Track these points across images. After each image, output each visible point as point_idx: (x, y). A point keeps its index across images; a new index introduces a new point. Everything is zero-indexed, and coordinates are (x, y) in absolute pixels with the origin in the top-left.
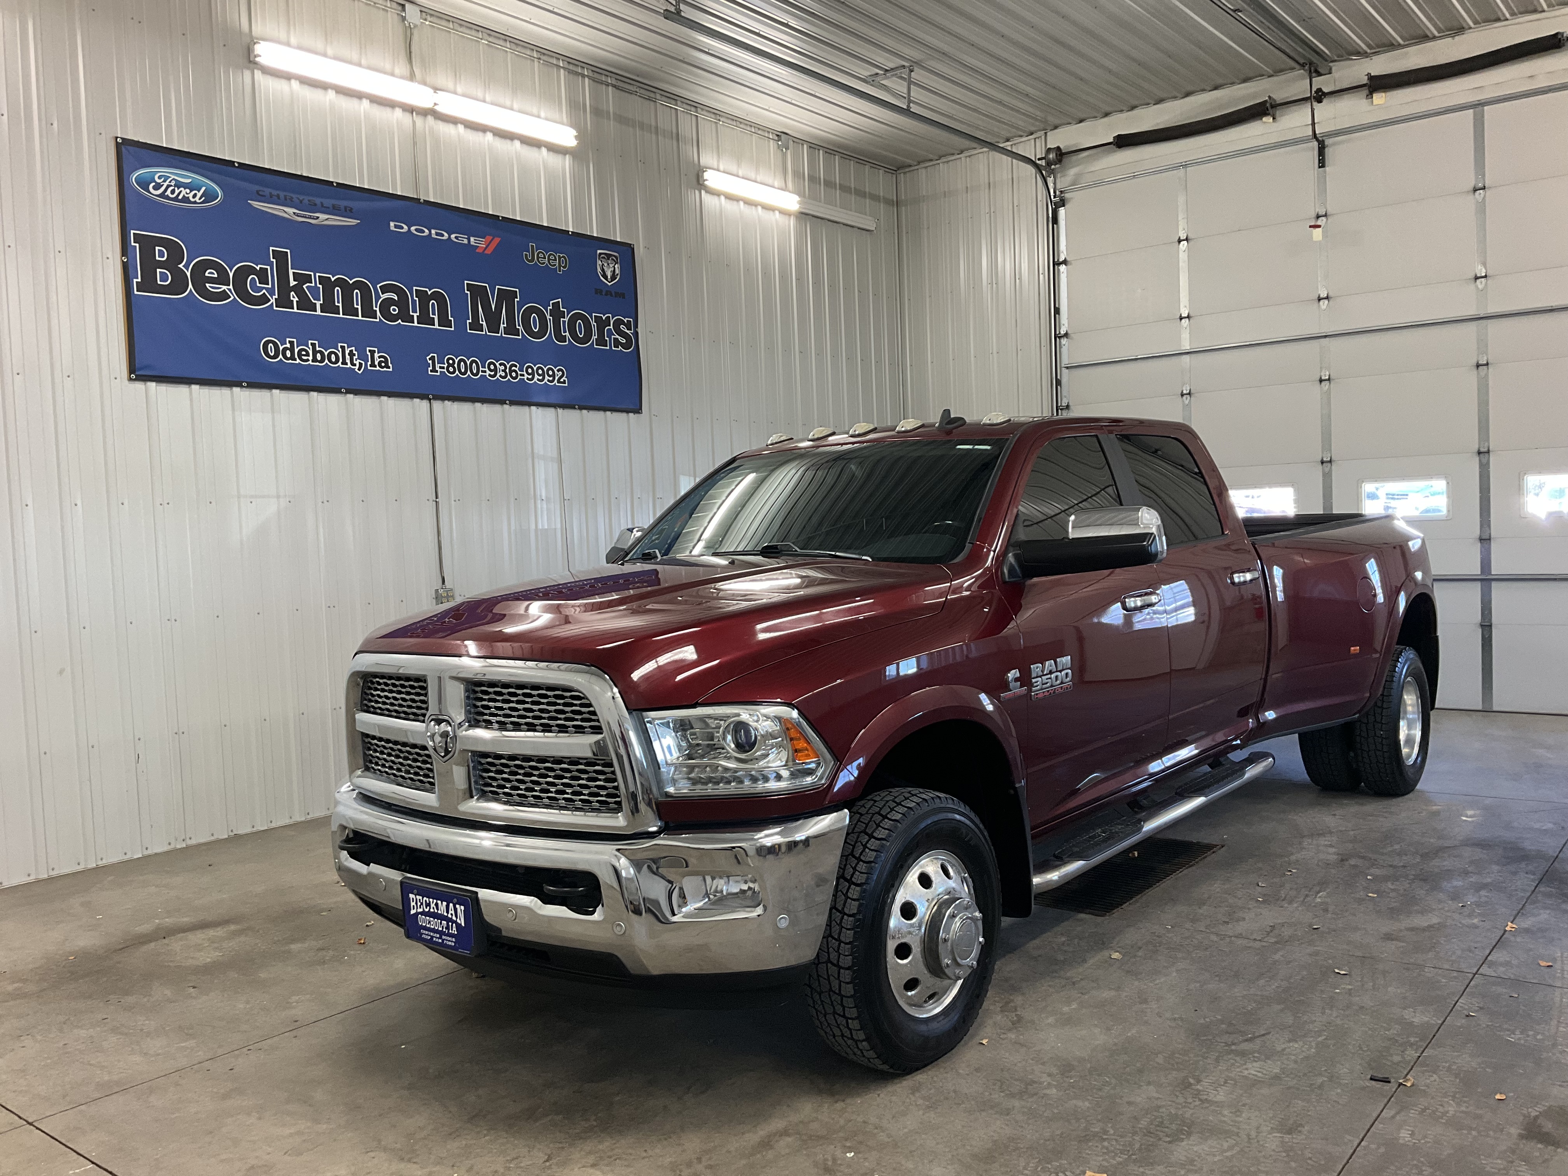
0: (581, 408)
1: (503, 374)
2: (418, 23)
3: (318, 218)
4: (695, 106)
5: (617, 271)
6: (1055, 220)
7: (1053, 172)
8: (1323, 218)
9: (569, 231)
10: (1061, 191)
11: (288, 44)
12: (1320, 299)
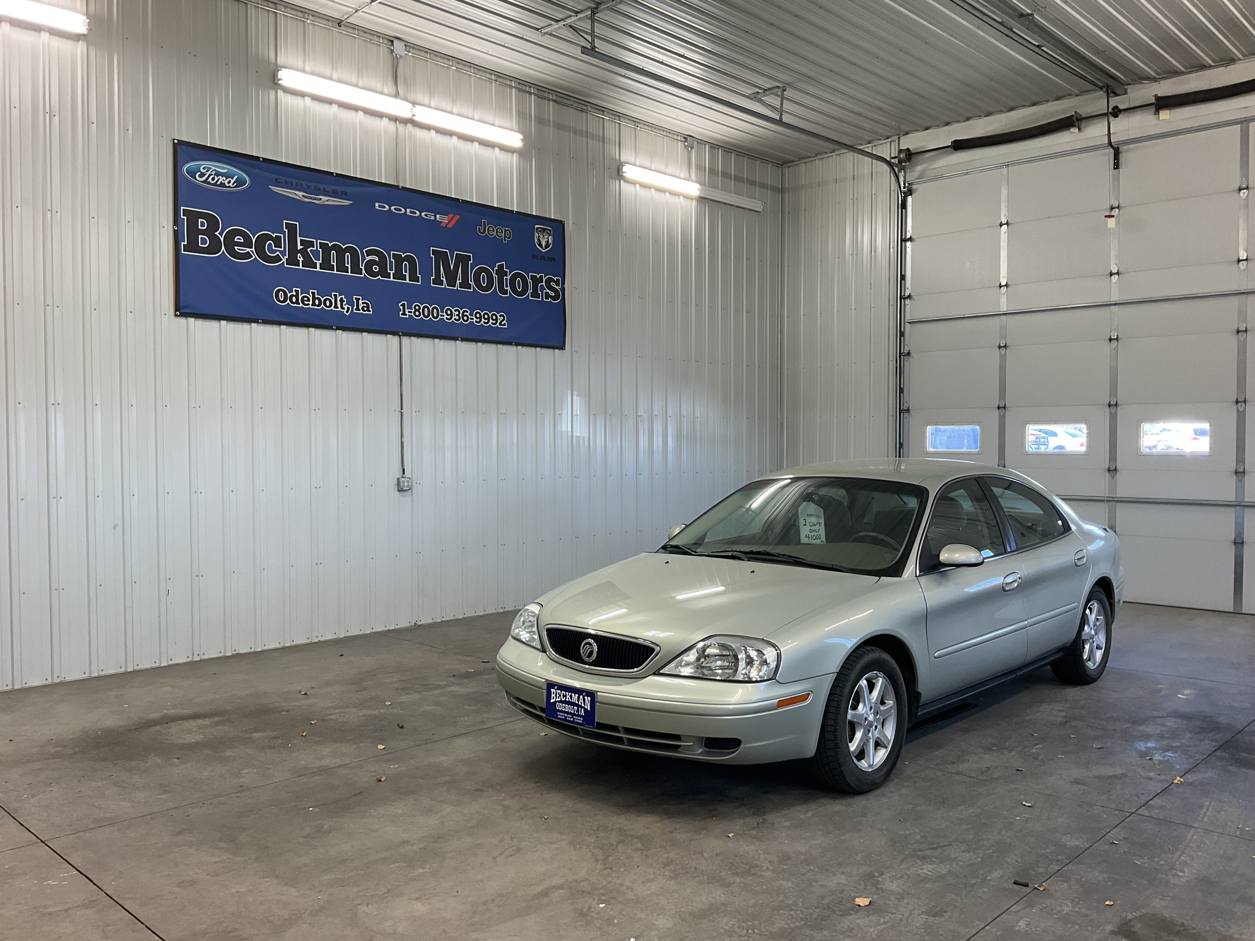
0: (517, 344)
1: (457, 318)
2: (404, 55)
3: (321, 199)
4: (618, 115)
5: (550, 241)
6: (904, 206)
7: (904, 168)
8: (1116, 210)
9: (513, 211)
10: (909, 184)
11: (304, 71)
12: (1111, 274)
